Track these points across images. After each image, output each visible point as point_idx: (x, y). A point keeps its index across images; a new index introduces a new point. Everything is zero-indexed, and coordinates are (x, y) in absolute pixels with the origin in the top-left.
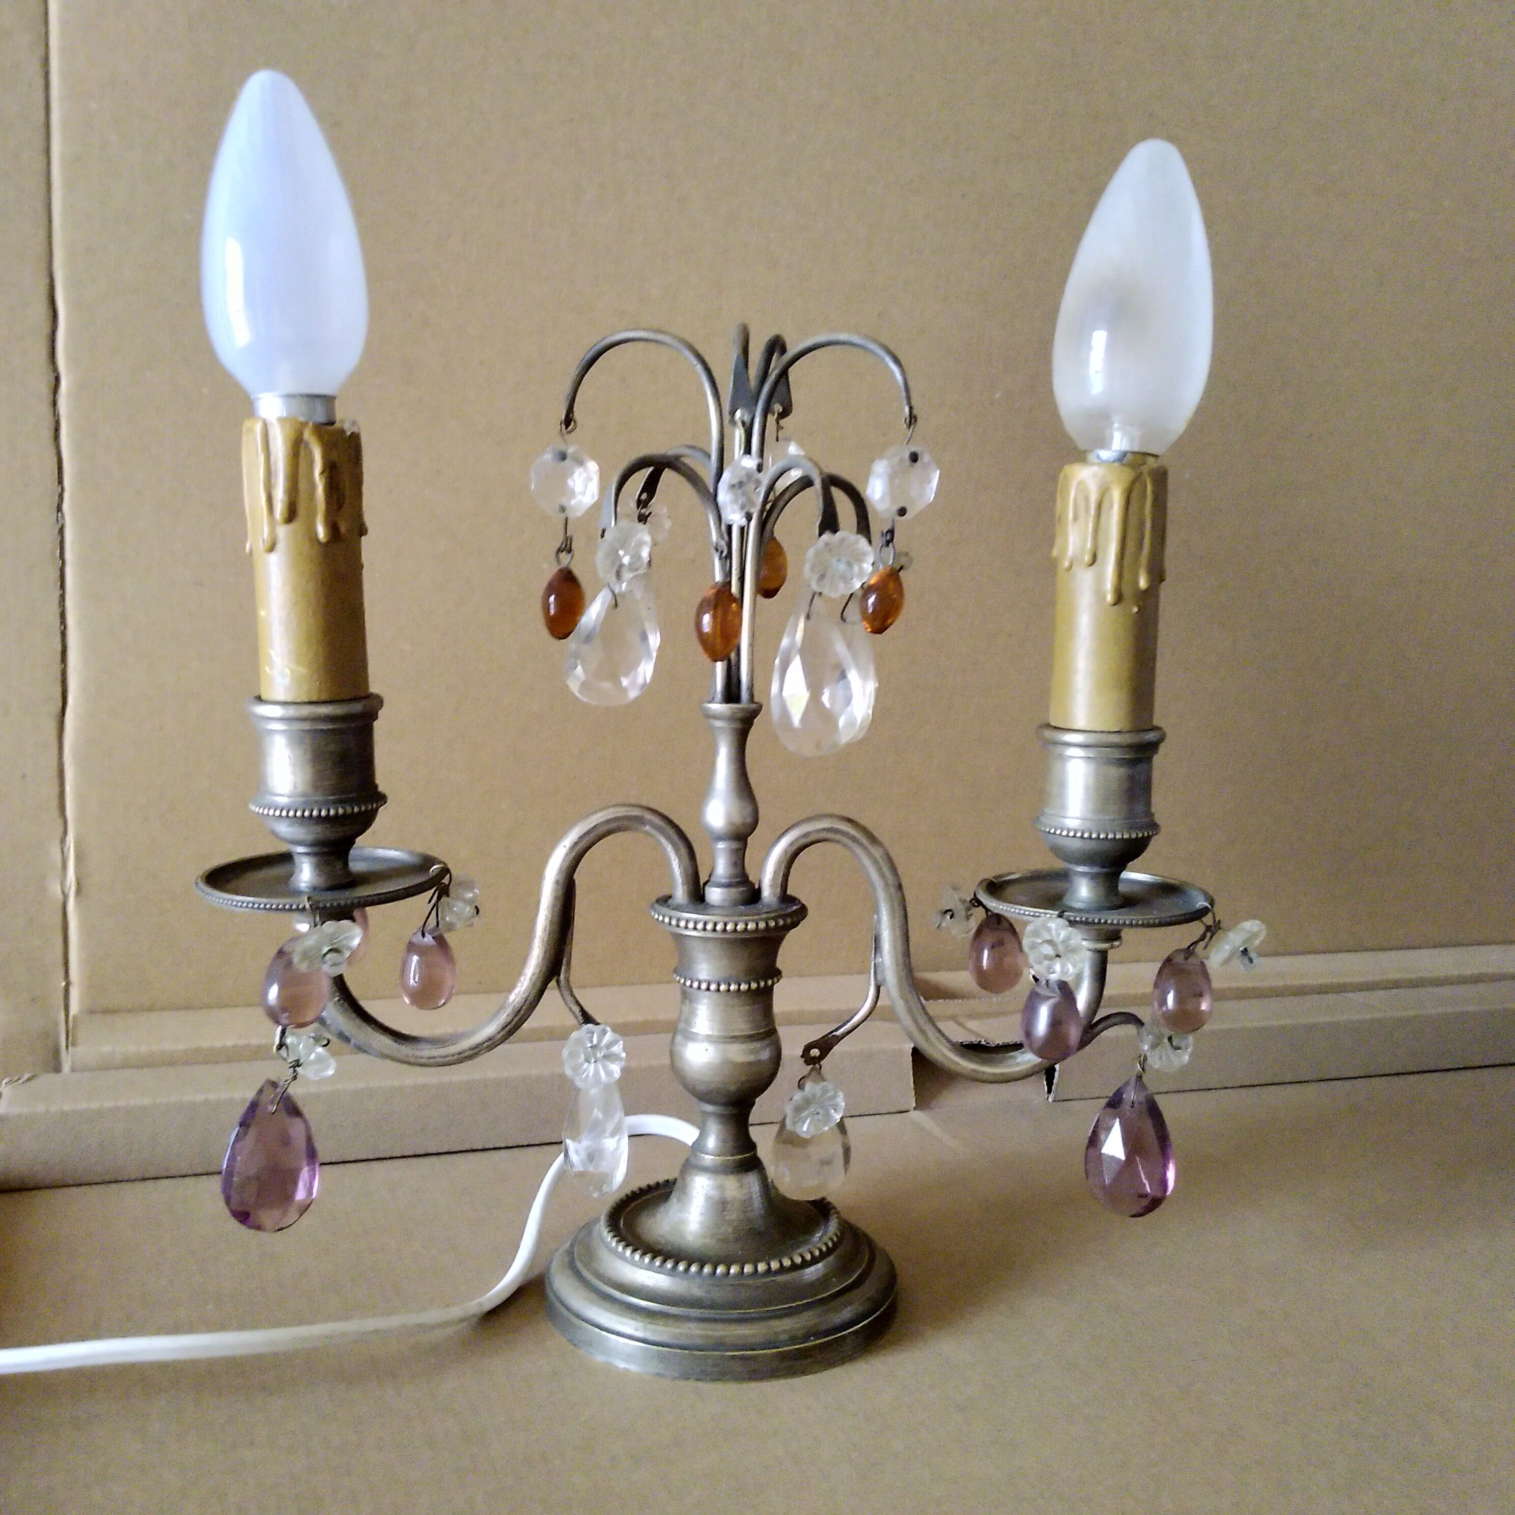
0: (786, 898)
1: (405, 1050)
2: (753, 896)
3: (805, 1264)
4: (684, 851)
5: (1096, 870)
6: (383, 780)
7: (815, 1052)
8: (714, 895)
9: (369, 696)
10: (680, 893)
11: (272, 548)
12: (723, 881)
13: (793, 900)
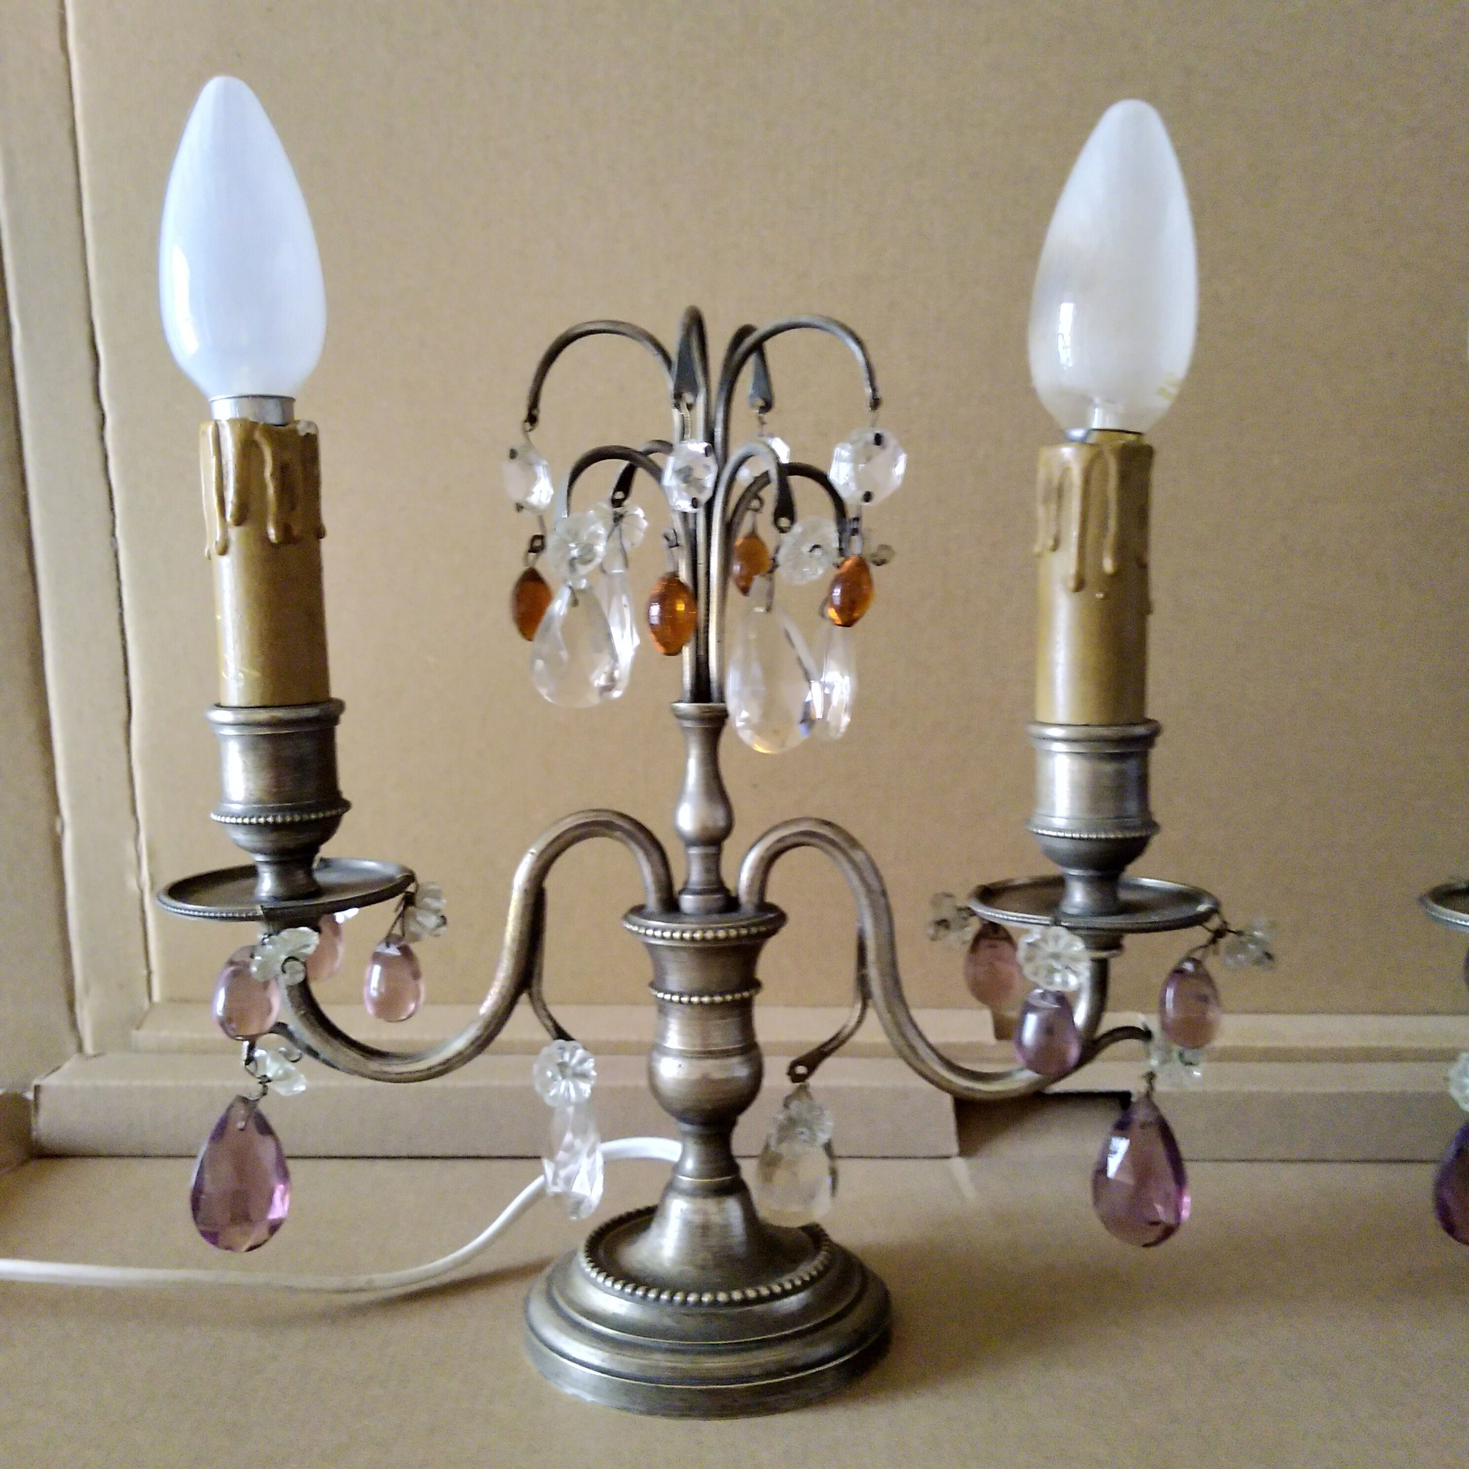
0: (763, 907)
1: (374, 1066)
2: (731, 904)
3: (785, 1294)
4: (656, 856)
5: (1091, 873)
6: (347, 786)
7: (801, 1070)
8: (688, 902)
9: (331, 701)
10: (652, 901)
11: (224, 551)
12: (698, 888)
13: (772, 908)
